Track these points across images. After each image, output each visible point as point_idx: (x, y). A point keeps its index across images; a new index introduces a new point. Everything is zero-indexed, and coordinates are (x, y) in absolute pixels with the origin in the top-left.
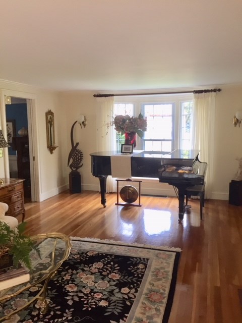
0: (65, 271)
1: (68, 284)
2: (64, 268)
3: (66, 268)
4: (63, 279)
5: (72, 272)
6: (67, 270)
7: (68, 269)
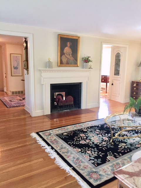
0: (103, 146)
1: (106, 140)
2: (102, 148)
3: (101, 147)
4: (107, 143)
5: (100, 144)
6: (102, 146)
7: (100, 147)
